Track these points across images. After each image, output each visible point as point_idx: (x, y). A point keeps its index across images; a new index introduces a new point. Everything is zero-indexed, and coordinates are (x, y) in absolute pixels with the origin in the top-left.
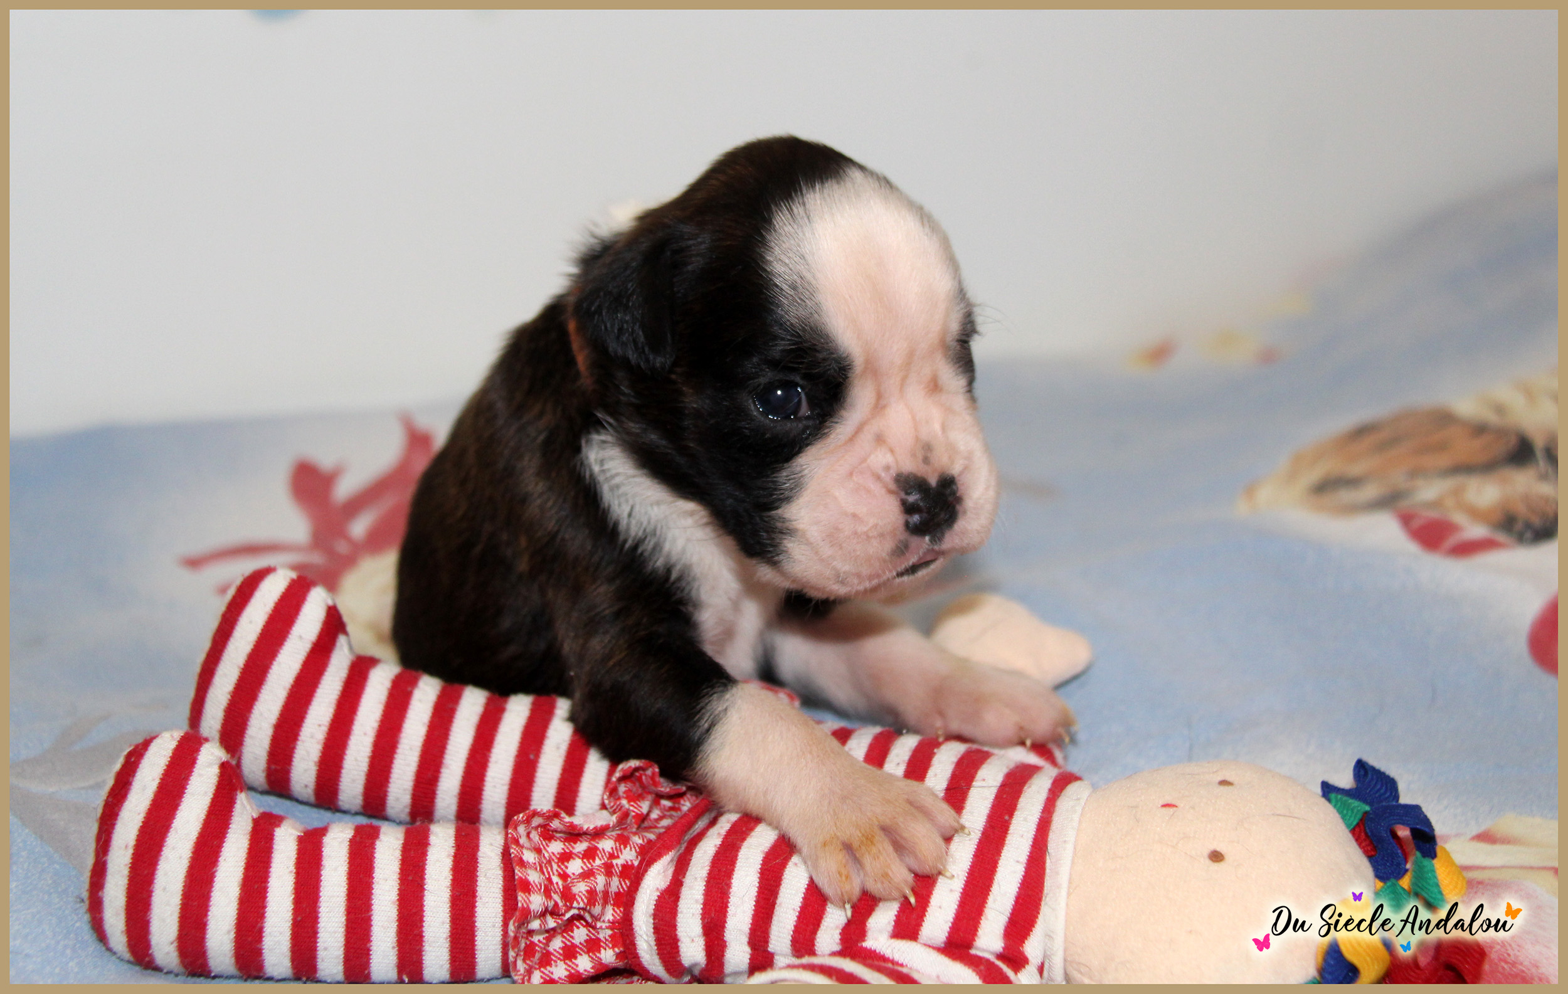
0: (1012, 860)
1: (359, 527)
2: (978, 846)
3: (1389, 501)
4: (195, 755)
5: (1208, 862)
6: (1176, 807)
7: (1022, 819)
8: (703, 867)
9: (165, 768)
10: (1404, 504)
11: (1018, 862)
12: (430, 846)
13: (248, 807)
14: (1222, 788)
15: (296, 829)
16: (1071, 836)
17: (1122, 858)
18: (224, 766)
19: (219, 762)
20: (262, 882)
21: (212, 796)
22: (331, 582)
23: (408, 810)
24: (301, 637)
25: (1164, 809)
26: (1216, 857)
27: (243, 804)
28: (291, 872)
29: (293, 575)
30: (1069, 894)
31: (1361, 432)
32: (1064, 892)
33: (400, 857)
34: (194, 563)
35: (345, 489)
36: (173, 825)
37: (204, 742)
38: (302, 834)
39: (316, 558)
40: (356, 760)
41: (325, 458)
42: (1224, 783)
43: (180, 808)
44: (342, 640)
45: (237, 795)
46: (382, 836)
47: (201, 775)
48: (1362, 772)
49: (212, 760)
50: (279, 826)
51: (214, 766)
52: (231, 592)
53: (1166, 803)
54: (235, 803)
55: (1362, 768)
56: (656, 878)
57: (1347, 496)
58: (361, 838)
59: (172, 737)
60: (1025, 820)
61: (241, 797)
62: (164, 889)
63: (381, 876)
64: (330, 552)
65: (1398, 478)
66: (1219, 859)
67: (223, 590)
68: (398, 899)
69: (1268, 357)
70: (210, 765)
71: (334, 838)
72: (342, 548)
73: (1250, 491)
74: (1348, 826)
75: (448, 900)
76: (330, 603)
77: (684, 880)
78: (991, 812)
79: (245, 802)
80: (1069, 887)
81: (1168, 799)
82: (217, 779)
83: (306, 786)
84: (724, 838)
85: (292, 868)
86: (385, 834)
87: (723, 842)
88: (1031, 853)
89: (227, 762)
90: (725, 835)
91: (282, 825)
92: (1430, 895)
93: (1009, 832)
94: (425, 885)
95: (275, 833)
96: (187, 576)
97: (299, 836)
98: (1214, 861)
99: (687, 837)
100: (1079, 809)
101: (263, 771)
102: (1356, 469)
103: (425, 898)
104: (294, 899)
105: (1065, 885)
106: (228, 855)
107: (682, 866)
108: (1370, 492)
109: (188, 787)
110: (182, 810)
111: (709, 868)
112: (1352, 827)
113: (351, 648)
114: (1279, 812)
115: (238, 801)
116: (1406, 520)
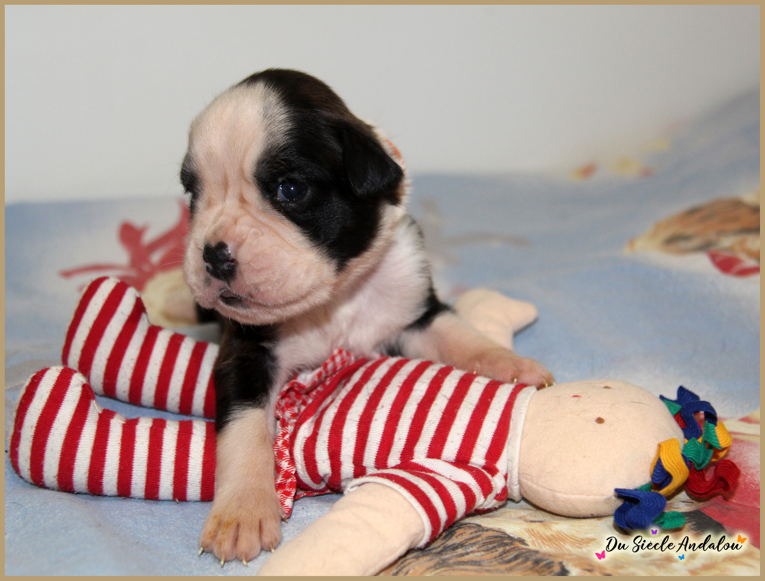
0: (491, 421)
1: (156, 257)
2: (473, 412)
3: (705, 247)
4: (69, 380)
5: (596, 423)
6: (580, 397)
7: (497, 402)
8: (328, 424)
9: (53, 386)
10: (713, 249)
11: (493, 422)
12: (193, 434)
13: (97, 408)
14: (605, 389)
15: (122, 420)
16: (524, 410)
17: (550, 420)
18: (84, 386)
19: (82, 384)
20: (103, 448)
21: (78, 402)
22: (140, 285)
23: (178, 405)
24: (122, 313)
25: (574, 398)
26: (600, 421)
27: (94, 406)
28: (119, 444)
29: (119, 281)
30: (522, 439)
31: (692, 212)
32: (519, 438)
33: (177, 438)
34: (67, 274)
35: (149, 237)
36: (57, 417)
37: (74, 372)
38: (125, 423)
39: (133, 273)
40: (151, 378)
41: (138, 221)
42: (606, 387)
43: (61, 408)
44: (144, 316)
45: (91, 401)
46: (167, 427)
47: (72, 391)
48: (682, 392)
49: (78, 383)
50: (112, 418)
51: (79, 386)
52: (85, 290)
53: (575, 395)
54: (90, 406)
55: (682, 391)
56: (305, 431)
57: (684, 245)
58: (157, 427)
59: (57, 370)
60: (499, 402)
61: (93, 403)
62: (52, 450)
63: (166, 448)
64: (140, 270)
65: (711, 235)
66: (602, 422)
67: (81, 289)
68: (175, 461)
69: (647, 173)
70: (77, 386)
71: (142, 426)
72: (146, 268)
73: (632, 242)
74: (672, 414)
75: (201, 463)
76: (138, 295)
77: (319, 432)
78: (481, 397)
79: (95, 405)
80: (522, 436)
81: (576, 393)
82: (81, 393)
83: (124, 392)
84: (338, 409)
85: (120, 442)
86: (169, 425)
87: (338, 411)
88: (501, 418)
89: (86, 384)
90: (339, 407)
91: (114, 418)
92: (712, 441)
93: (490, 407)
94: (190, 454)
95: (111, 422)
96: (63, 281)
97: (123, 424)
98: (599, 423)
99: (320, 409)
100: (529, 398)
101: (102, 383)
102: (689, 231)
103: (189, 461)
104: (120, 458)
105: (520, 434)
106: (86, 433)
107: (318, 424)
108: (696, 242)
109: (65, 397)
110: (62, 409)
111: (331, 425)
112: (674, 414)
113: (149, 321)
114: (634, 401)
115: (92, 405)
116: (713, 257)
